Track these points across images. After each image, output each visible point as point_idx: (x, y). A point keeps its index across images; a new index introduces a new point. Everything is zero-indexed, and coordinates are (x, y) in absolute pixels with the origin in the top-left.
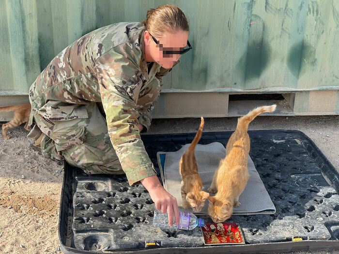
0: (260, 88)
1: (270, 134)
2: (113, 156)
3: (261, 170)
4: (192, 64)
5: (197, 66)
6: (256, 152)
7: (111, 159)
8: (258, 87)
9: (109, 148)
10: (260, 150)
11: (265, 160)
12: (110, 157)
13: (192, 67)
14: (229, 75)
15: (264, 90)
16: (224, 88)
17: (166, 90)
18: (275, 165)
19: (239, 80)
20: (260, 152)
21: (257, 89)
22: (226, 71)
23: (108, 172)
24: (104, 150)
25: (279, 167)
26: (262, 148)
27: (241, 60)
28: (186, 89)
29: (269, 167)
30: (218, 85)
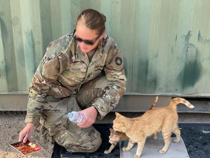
0: (194, 94)
1: (201, 127)
2: (86, 139)
3: (192, 155)
4: (146, 76)
5: (149, 78)
6: (189, 141)
7: (85, 141)
8: (193, 93)
9: (83, 133)
10: (192, 139)
11: (196, 147)
12: (84, 139)
13: (146, 78)
14: (172, 84)
15: (197, 95)
16: (168, 93)
17: (128, 93)
18: (202, 152)
19: (179, 88)
20: (193, 141)
22: (170, 81)
23: (84, 151)
24: (80, 134)
25: (205, 153)
26: (194, 138)
27: (180, 75)
28: (142, 93)
29: (198, 153)
30: (164, 90)
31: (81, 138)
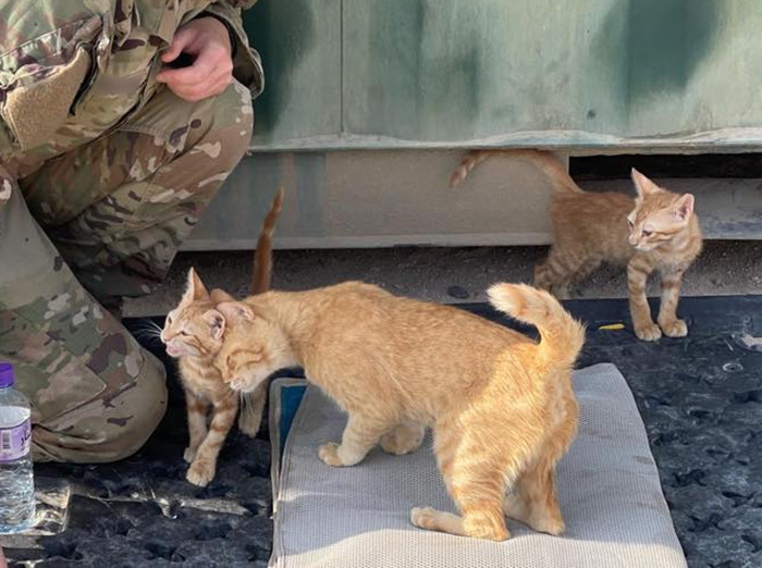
0: (689, 133)
1: (732, 313)
2: (77, 387)
3: (674, 455)
4: (419, 40)
5: (437, 45)
6: (662, 385)
7: (73, 398)
8: (682, 125)
9: (62, 358)
10: (682, 377)
11: (697, 414)
12: (64, 391)
13: (417, 50)
14: (566, 80)
15: (706, 139)
16: (549, 132)
17: (323, 138)
18: (729, 438)
19: (605, 101)
20: (681, 384)
21: (675, 135)
22: (553, 66)
23: (65, 455)
24: (45, 363)
25: (745, 444)
26: (691, 369)
27: (608, 26)
28: (397, 136)
29: (706, 443)
30: (526, 118)
31: (46, 385)
